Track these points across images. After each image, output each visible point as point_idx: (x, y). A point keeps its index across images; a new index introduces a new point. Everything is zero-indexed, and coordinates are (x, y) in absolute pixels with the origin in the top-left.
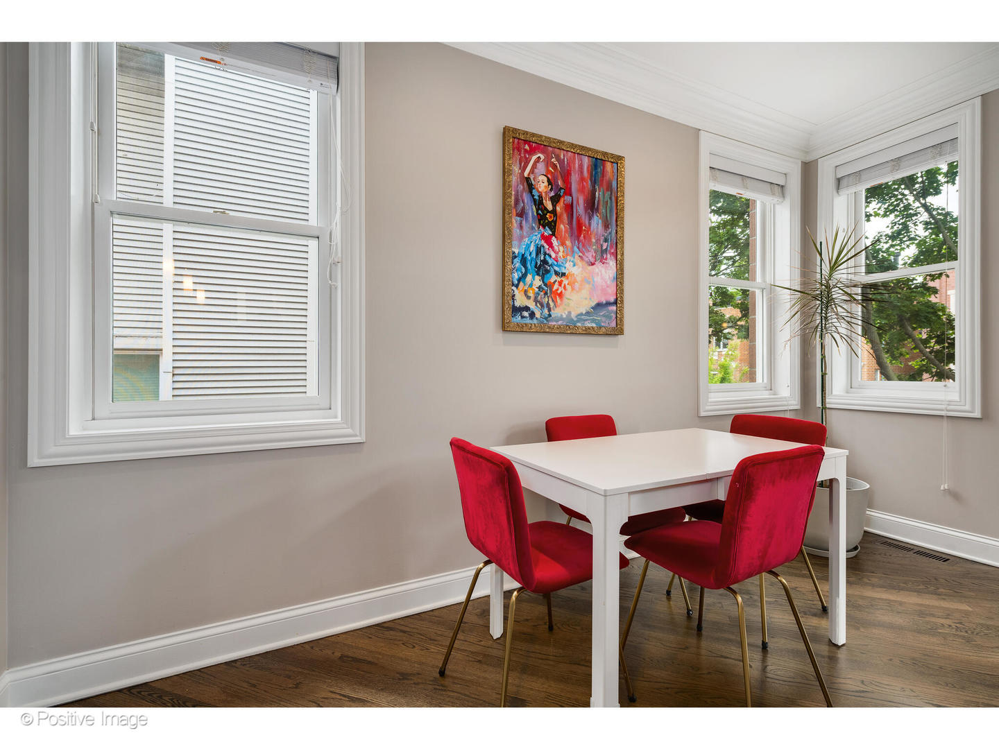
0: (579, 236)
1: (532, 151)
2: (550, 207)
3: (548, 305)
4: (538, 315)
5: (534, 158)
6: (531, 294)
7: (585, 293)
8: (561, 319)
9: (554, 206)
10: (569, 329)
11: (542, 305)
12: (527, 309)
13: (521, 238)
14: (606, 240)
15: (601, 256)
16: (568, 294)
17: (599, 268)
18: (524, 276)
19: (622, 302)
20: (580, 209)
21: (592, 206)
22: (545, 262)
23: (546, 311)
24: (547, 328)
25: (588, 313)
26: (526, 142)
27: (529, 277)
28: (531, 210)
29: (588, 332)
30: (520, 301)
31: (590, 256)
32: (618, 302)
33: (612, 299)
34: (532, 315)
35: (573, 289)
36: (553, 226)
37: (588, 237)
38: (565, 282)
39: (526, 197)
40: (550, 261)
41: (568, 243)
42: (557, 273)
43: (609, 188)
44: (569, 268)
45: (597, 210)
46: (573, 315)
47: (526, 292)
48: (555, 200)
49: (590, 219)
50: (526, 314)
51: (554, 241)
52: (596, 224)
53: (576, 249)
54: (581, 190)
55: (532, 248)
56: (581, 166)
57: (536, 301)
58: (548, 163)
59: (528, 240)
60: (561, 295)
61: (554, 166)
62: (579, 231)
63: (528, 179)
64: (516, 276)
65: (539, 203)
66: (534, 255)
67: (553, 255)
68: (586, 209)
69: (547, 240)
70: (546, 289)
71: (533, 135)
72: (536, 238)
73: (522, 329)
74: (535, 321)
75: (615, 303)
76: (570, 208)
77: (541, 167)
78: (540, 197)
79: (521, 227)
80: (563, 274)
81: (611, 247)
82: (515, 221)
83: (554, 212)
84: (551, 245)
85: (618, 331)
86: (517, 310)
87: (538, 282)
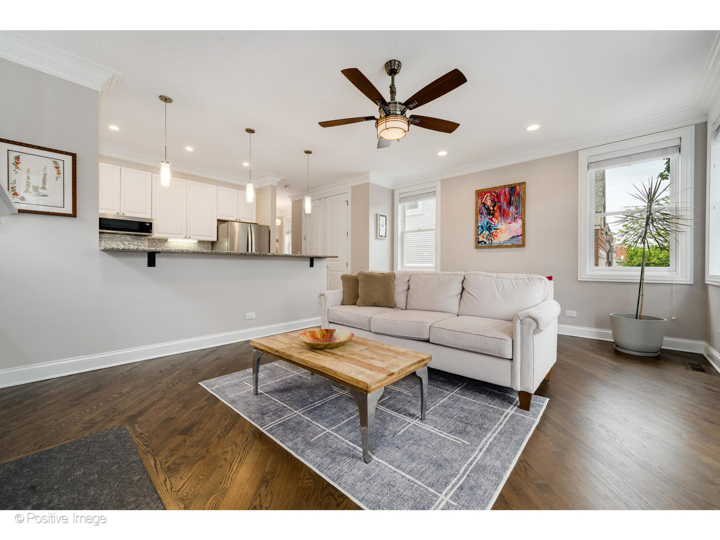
0: (504, 216)
1: (485, 194)
2: (492, 209)
3: (491, 239)
4: (487, 243)
5: (486, 196)
6: (485, 237)
7: (507, 233)
8: (496, 243)
9: (494, 208)
10: (499, 246)
11: (489, 240)
12: (483, 241)
13: (481, 221)
14: (517, 214)
15: (515, 220)
16: (499, 235)
17: (513, 224)
18: (482, 232)
19: (524, 235)
20: (505, 206)
21: (510, 204)
22: (490, 226)
23: (490, 241)
24: (490, 247)
25: (508, 240)
26: (483, 192)
27: (484, 232)
28: (485, 212)
29: (507, 247)
30: (481, 239)
31: (509, 221)
32: (523, 234)
33: (520, 234)
34: (485, 243)
35: (501, 233)
36: (493, 215)
37: (508, 215)
38: (498, 231)
39: (483, 208)
40: (492, 226)
41: (499, 218)
42: (495, 229)
43: (518, 195)
44: (500, 226)
45: (512, 204)
46: (502, 242)
47: (483, 237)
48: (493, 207)
49: (509, 208)
50: (483, 243)
51: (494, 219)
52: (512, 209)
53: (502, 220)
54: (505, 200)
55: (485, 223)
56: (505, 192)
57: (487, 239)
58: (491, 196)
59: (484, 221)
60: (496, 236)
61: (494, 196)
62: (504, 214)
63: (484, 203)
64: (479, 232)
65: (488, 209)
66: (486, 225)
67: (493, 223)
68: (507, 206)
69: (491, 219)
70: (491, 234)
71: (485, 189)
72: (487, 219)
73: (481, 248)
74: (486, 245)
75: (521, 235)
76: (500, 207)
77: (489, 197)
78: (488, 207)
79: (481, 218)
80: (497, 229)
81: (519, 216)
82: (479, 216)
83: (494, 210)
84: (492, 221)
85: (523, 245)
86: (479, 242)
87: (487, 233)
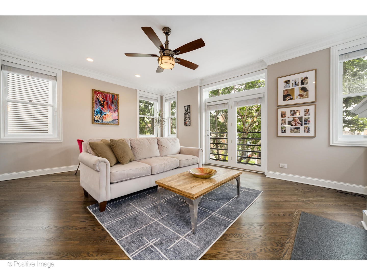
0: (109, 108)
1: (99, 93)
2: (103, 103)
3: (102, 120)
4: (100, 121)
5: (99, 94)
6: (98, 118)
7: (111, 117)
8: (105, 122)
9: (104, 103)
10: (107, 124)
11: (101, 120)
12: (98, 120)
13: (96, 108)
14: (115, 109)
15: (114, 111)
16: (107, 118)
17: (114, 113)
18: (97, 114)
19: (119, 120)
20: (109, 103)
21: (112, 103)
22: (102, 112)
23: (102, 121)
24: (102, 123)
25: (111, 121)
26: (97, 92)
27: (98, 115)
28: (98, 103)
29: (111, 125)
30: (96, 119)
31: (112, 111)
32: (118, 119)
33: (117, 119)
34: (99, 121)
35: (108, 117)
36: (103, 106)
37: (111, 108)
38: (106, 116)
39: (97, 101)
40: (103, 112)
41: (107, 109)
42: (104, 114)
43: (116, 100)
44: (107, 113)
45: (113, 103)
46: (108, 122)
47: (97, 117)
48: (104, 102)
49: (112, 105)
50: (97, 121)
51: (104, 108)
52: (113, 106)
53: (108, 110)
54: (110, 100)
55: (99, 110)
56: (110, 96)
57: (100, 119)
58: (102, 95)
59: (98, 108)
60: (105, 118)
61: (104, 96)
62: (109, 107)
63: (98, 98)
64: (95, 114)
65: (100, 102)
66: (99, 111)
67: (103, 111)
68: (111, 103)
69: (102, 108)
70: (102, 117)
71: (99, 91)
72: (100, 108)
73: (96, 124)
74: (100, 122)
75: (118, 120)
76: (107, 103)
77: (101, 96)
78: (100, 101)
79: (96, 106)
80: (106, 114)
81: (117, 110)
82: (95, 105)
83: (104, 104)
84: (103, 109)
85: (118, 124)
86: (95, 120)
87: (100, 115)
